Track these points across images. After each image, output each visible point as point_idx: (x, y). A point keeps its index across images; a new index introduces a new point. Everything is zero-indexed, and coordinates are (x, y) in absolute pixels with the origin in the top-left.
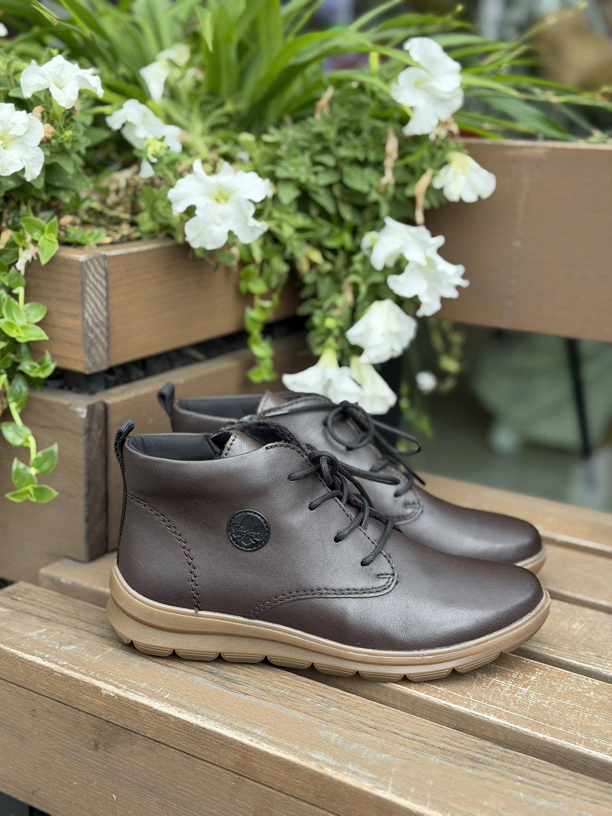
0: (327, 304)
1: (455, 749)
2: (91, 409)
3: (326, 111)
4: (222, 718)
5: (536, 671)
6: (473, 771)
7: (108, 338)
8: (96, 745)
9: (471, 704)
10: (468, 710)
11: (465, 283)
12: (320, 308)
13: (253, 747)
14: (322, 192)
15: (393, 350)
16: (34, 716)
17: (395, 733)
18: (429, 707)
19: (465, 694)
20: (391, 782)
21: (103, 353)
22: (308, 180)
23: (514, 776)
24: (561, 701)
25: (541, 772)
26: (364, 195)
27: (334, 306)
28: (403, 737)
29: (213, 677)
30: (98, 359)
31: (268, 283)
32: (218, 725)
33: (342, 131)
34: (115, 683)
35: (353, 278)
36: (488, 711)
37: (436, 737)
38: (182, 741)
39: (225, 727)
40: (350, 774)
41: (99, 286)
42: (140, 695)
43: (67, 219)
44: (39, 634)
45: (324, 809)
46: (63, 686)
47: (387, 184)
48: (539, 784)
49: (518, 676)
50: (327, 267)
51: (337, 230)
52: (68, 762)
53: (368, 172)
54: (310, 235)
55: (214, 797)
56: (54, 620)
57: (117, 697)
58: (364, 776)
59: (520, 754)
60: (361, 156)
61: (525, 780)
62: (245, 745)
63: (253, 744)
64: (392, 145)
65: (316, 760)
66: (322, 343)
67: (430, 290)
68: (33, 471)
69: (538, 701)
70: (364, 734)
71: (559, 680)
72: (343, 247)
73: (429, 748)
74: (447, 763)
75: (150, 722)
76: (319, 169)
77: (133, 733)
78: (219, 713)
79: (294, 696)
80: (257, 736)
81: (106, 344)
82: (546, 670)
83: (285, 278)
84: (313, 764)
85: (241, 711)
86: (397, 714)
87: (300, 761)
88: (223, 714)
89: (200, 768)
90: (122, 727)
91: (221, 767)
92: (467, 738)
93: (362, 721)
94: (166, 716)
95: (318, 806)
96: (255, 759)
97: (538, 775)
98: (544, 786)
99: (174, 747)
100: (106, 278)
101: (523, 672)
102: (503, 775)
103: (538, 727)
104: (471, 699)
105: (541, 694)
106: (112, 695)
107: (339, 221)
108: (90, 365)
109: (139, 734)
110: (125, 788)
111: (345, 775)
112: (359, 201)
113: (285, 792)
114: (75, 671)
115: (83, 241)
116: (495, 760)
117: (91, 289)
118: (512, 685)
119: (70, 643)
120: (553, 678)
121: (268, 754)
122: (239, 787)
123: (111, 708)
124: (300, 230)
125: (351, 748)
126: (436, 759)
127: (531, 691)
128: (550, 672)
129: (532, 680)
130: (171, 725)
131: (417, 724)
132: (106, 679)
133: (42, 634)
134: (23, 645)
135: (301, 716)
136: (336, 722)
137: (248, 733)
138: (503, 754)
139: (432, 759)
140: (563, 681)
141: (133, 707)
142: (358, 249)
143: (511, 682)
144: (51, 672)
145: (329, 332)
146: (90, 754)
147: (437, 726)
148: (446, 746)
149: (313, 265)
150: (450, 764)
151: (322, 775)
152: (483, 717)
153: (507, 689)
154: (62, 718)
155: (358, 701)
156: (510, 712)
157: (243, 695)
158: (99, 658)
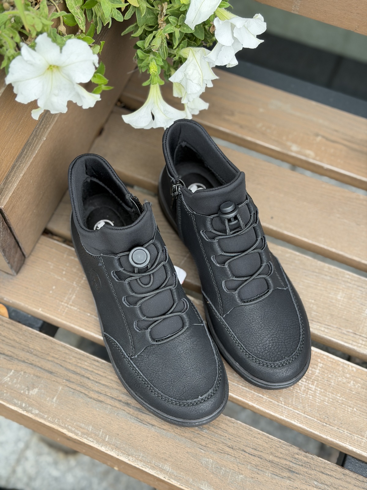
5: (318, 362)
6: (290, 482)
9: (284, 411)
13: (167, 482)
17: (243, 450)
23: (313, 482)
24: (334, 396)
25: (326, 474)
28: (249, 453)
29: (129, 409)
36: (293, 416)
37: (267, 449)
39: (148, 467)
42: (90, 441)
44: (11, 378)
48: (326, 487)
56: (16, 357)
59: (314, 457)
61: (318, 484)
62: (161, 479)
63: (166, 480)
69: (322, 399)
70: (227, 455)
71: (332, 371)
73: (264, 463)
82: (324, 360)
86: (242, 428)
92: (284, 446)
93: (223, 441)
97: (325, 477)
102: (306, 482)
103: (322, 428)
104: (283, 405)
105: (322, 391)
106: (73, 438)
114: (45, 419)
116: (301, 468)
118: (306, 383)
119: (34, 387)
125: (221, 473)
126: (269, 474)
127: (317, 388)
131: (255, 437)
132: (67, 425)
133: (13, 377)
134: (5, 395)
135: (188, 444)
137: (161, 470)
138: (305, 459)
143: (305, 380)
148: (273, 458)
150: (277, 478)
152: (292, 423)
156: (307, 416)
157: (151, 426)
158: (56, 401)
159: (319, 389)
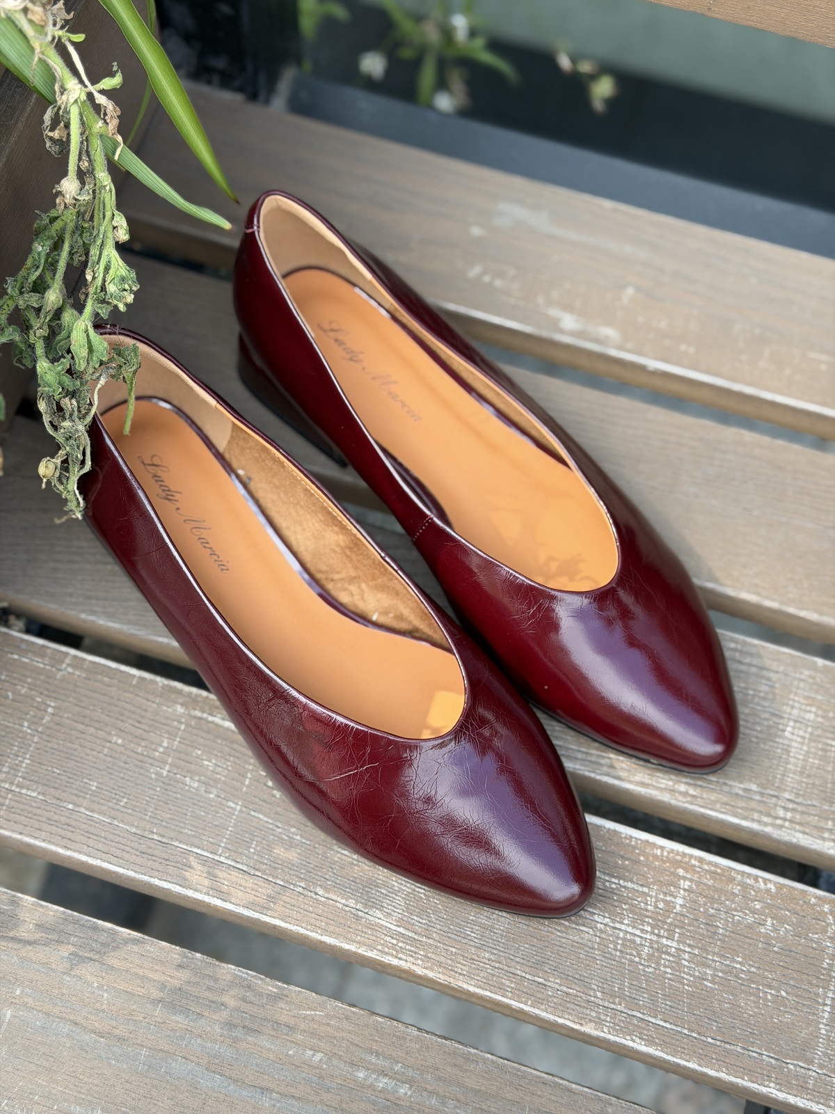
5: (680, 877)
9: (603, 1017)
24: (728, 963)
101: (661, 887)
103: (705, 1052)
104: (600, 1002)
105: (697, 951)
118: (653, 937)
120: (707, 894)
127: (682, 947)
143: (649, 929)
152: (625, 1045)
153: (646, 950)
156: (662, 1023)
159: (687, 949)
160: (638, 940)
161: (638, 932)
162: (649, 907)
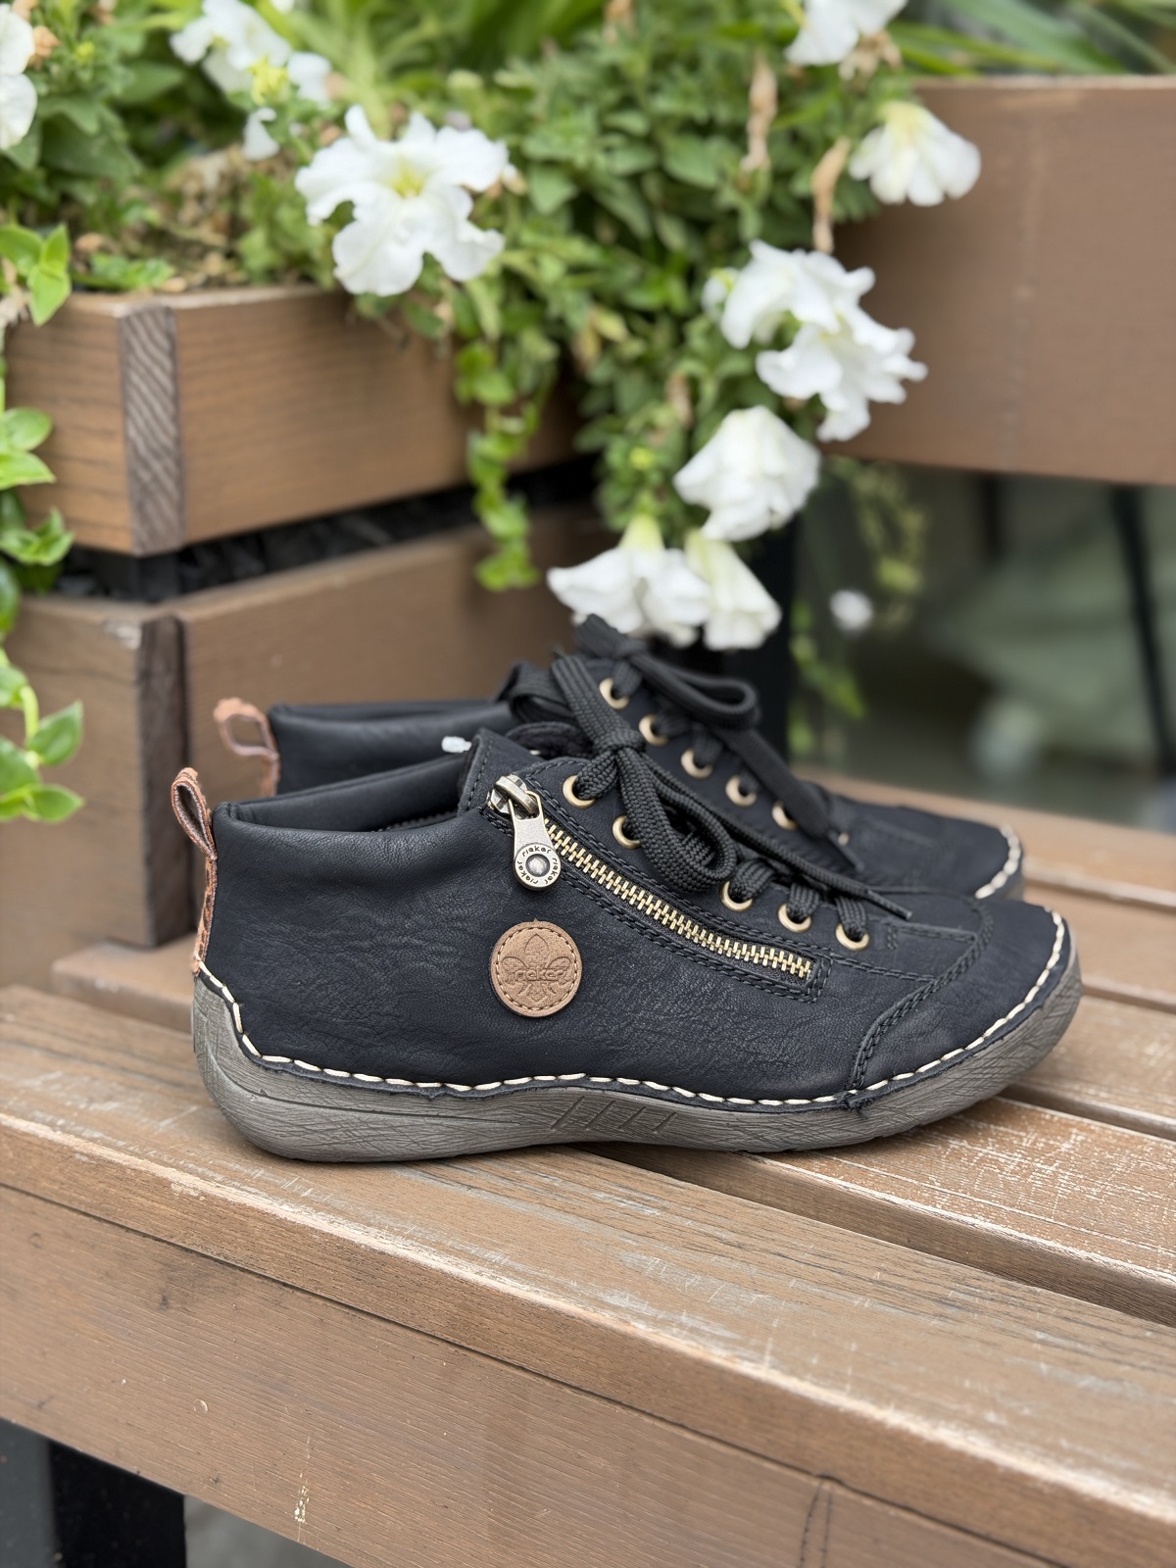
0: (635, 424)
1: (904, 1282)
2: (149, 631)
3: (627, 22)
4: (420, 1231)
5: (1071, 1133)
6: (942, 1324)
7: (180, 482)
8: (164, 1299)
9: (936, 1197)
10: (930, 1208)
11: (917, 371)
12: (621, 431)
13: (484, 1287)
14: (621, 188)
15: (772, 512)
16: (37, 1246)
17: (780, 1255)
18: (851, 1206)
19: (925, 1179)
20: (770, 1346)
21: (169, 512)
22: (591, 164)
23: (1029, 1332)
24: (1123, 1188)
25: (1084, 1324)
26: (708, 194)
27: (650, 427)
28: (795, 1260)
30: (159, 526)
31: (514, 381)
32: (411, 1244)
33: (661, 63)
34: (200, 1170)
35: (688, 367)
36: (971, 1209)
37: (864, 1261)
38: (337, 1282)
39: (427, 1250)
40: (685, 1332)
41: (157, 372)
42: (250, 1192)
43: (90, 242)
44: (47, 1083)
45: (631, 1408)
46: (92, 1180)
47: (755, 173)
48: (1079, 1346)
49: (1034, 1143)
50: (633, 348)
51: (654, 273)
52: (109, 1339)
53: (717, 148)
54: (596, 279)
55: (406, 1394)
56: (80, 1056)
57: (202, 1198)
58: (714, 1336)
59: (1039, 1290)
60: (699, 112)
61: (1051, 1339)
62: (467, 1282)
63: (484, 1280)
64: (763, 89)
65: (615, 1308)
66: (628, 505)
67: (847, 384)
68: (32, 759)
69: (1076, 1189)
70: (716, 1257)
71: (1119, 1149)
72: (666, 309)
73: (850, 1282)
74: (887, 1309)
75: (273, 1246)
76: (615, 140)
77: (238, 1271)
78: (414, 1223)
79: (571, 1189)
80: (492, 1265)
81: (176, 495)
82: (1093, 1131)
83: (550, 375)
84: (608, 1316)
85: (459, 1217)
86: (783, 1219)
87: (581, 1311)
88: (422, 1225)
89: (376, 1337)
90: (216, 1260)
91: (418, 1331)
92: (929, 1261)
93: (710, 1233)
94: (304, 1231)
95: (620, 1403)
96: (488, 1312)
97: (1077, 1329)
98: (1091, 1350)
99: (322, 1294)
100: (172, 354)
101: (1044, 1134)
102: (1004, 1330)
103: (1076, 1238)
104: (937, 1188)
105: (1081, 1177)
106: (192, 1193)
107: (655, 252)
108: (145, 537)
109: (251, 1272)
110: (227, 1386)
111: (673, 1335)
112: (698, 210)
113: (550, 1376)
114: (119, 1149)
115: (124, 282)
116: (987, 1303)
117: (142, 377)
118: (1023, 1161)
119: (109, 1098)
120: (1106, 1147)
121: (514, 1298)
122: (457, 1370)
123: (192, 1222)
124: (576, 270)
125: (688, 1284)
126: (864, 1302)
127: (1061, 1171)
128: (1100, 1136)
129: (1063, 1149)
130: (314, 1251)
131: (826, 1237)
132: (182, 1163)
133: (53, 1082)
134: (11, 1103)
135: (584, 1226)
136: (658, 1236)
137: (472, 1259)
138: (1005, 1290)
139: (856, 1302)
140: (1127, 1152)
141: (236, 1216)
142: (698, 310)
143: (1020, 1156)
144: (66, 1154)
145: (639, 479)
146: (152, 1319)
147: (866, 1240)
148: (885, 1277)
149: (606, 344)
150: (894, 1311)
151: (625, 1336)
152: (963, 1222)
153: (1012, 1167)
154: (93, 1246)
155: (702, 1197)
156: (1017, 1211)
157: (466, 1188)
158: (168, 1125)
159: (1068, 1173)
160: (1003, 1161)
161: (1004, 1156)
162: (1024, 1144)
